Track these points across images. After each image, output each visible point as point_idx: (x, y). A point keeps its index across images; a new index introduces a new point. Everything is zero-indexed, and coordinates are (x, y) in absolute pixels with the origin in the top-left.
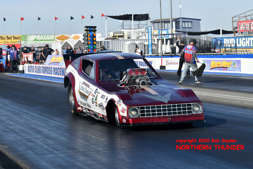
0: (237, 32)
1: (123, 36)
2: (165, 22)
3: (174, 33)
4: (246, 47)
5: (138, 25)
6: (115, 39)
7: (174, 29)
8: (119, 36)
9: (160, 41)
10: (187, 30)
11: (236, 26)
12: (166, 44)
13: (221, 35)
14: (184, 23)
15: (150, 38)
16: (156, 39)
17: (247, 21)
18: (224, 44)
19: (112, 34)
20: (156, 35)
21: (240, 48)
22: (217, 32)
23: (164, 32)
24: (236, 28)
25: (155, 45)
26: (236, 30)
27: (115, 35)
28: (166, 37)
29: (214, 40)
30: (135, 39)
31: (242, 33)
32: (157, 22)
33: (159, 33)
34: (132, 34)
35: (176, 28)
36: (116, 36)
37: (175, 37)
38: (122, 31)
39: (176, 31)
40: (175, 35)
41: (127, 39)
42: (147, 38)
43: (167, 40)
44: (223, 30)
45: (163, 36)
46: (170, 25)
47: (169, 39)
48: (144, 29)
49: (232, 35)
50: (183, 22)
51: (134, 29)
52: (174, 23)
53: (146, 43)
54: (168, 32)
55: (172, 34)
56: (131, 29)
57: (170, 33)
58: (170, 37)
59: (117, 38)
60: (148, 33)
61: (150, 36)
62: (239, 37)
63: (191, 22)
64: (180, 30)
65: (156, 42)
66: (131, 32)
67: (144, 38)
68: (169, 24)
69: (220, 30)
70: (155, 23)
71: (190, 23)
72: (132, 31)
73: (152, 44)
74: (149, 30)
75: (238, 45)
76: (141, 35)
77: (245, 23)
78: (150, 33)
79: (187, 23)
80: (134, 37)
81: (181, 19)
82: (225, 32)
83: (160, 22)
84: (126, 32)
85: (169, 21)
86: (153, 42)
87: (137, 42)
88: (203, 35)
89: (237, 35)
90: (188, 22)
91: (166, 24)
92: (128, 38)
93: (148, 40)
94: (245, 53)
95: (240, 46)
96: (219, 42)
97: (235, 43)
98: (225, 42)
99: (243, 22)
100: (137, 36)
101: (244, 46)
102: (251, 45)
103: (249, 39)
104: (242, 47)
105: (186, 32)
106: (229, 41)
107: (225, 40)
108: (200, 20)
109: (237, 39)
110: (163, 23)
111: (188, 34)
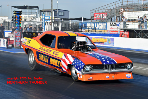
0: (93, 19)
5: (31, 13)
11: (93, 16)
13: (83, 21)
14: (59, 13)
17: (100, 13)
22: (80, 19)
24: (93, 17)
26: (93, 18)
30: (29, 21)
31: (97, 20)
32: (43, 11)
34: (28, 18)
39: (55, 17)
40: (54, 20)
41: (24, 21)
46: (50, 13)
50: (59, 12)
52: (54, 12)
54: (49, 18)
55: (52, 19)
58: (51, 21)
63: (64, 12)
64: (57, 17)
67: (34, 21)
69: (82, 18)
70: (41, 11)
76: (33, 19)
77: (99, 14)
79: (61, 13)
80: (28, 20)
81: (58, 10)
82: (85, 19)
85: (51, 11)
87: (32, 23)
95: (98, 28)
96: (84, 25)
97: (94, 26)
98: (87, 26)
99: (98, 13)
100: (30, 20)
101: (100, 28)
102: (105, 28)
103: (103, 24)
104: (99, 29)
105: (62, 18)
106: (90, 25)
107: (87, 24)
108: (69, 11)
109: (96, 24)
110: (47, 12)
111: (63, 20)
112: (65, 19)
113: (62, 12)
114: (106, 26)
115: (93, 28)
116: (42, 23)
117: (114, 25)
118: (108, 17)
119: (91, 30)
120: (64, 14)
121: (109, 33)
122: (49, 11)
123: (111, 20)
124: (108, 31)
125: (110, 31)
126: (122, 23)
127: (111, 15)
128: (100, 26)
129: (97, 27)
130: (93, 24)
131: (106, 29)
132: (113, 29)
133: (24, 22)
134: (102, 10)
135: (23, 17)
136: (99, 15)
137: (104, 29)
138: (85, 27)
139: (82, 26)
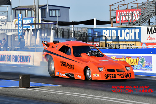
0: (115, 22)
7: (40, 18)
11: (114, 16)
13: (95, 26)
15: (21, 27)
17: (127, 10)
18: (102, 36)
22: (91, 22)
23: (28, 21)
24: (115, 18)
29: (91, 32)
31: (121, 24)
32: (19, 10)
39: (42, 20)
40: (40, 25)
44: (97, 21)
50: (50, 10)
54: (32, 21)
63: (59, 10)
64: (47, 19)
67: (4, 27)
69: (93, 20)
70: (17, 10)
77: (125, 12)
78: (20, 22)
79: (54, 12)
82: (99, 23)
83: (22, 9)
91: (30, 12)
95: (123, 39)
96: (97, 33)
97: (115, 35)
98: (104, 34)
99: (123, 11)
101: (127, 39)
102: (137, 38)
104: (125, 40)
106: (108, 33)
107: (104, 31)
108: (69, 8)
109: (119, 31)
110: (27, 10)
111: (58, 25)
112: (61, 24)
113: (55, 10)
114: (139, 33)
115: (114, 38)
116: (18, 32)
117: (154, 32)
118: (143, 17)
119: (110, 42)
120: (60, 13)
122: (30, 9)
123: (149, 23)
124: (142, 43)
125: (147, 44)
127: (148, 14)
128: (128, 35)
129: (121, 36)
130: (114, 31)
131: (139, 41)
132: (152, 39)
134: (132, 5)
137: (136, 41)
138: (100, 36)
139: (93, 35)
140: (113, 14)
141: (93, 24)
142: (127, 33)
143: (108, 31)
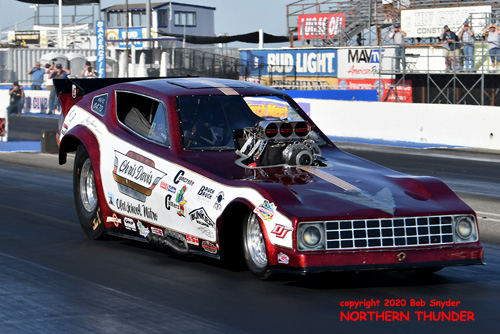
0: (296, 39)
1: (36, 42)
2: (133, 12)
3: (155, 36)
4: (316, 73)
5: (73, 17)
6: (18, 46)
7: (155, 28)
8: (29, 41)
9: (123, 55)
10: (185, 32)
11: (296, 26)
12: (137, 61)
13: (261, 46)
14: (177, 15)
15: (101, 47)
16: (112, 48)
17: (319, 15)
18: (267, 65)
19: (11, 36)
20: (114, 42)
21: (303, 75)
22: (252, 38)
23: (133, 35)
24: (296, 30)
25: (111, 63)
26: (295, 34)
27: (19, 37)
28: (137, 46)
29: (245, 57)
30: (65, 47)
31: (308, 41)
32: (116, 12)
33: (120, 35)
34: (59, 36)
35: (159, 27)
36: (21, 41)
37: (156, 45)
38: (36, 28)
39: (160, 33)
40: (156, 43)
41: (46, 47)
42: (94, 47)
43: (138, 53)
44: (265, 35)
45: (130, 43)
46: (145, 18)
47: (143, 51)
48: (85, 27)
49: (285, 46)
50: (176, 12)
51: (64, 25)
52: (155, 14)
53: (92, 59)
54: (140, 34)
55: (150, 40)
56: (55, 25)
57: (145, 37)
58: (145, 45)
59: (24, 44)
60: (97, 35)
61: (100, 41)
62: (302, 51)
63: (194, 13)
64: (169, 30)
65: (113, 56)
66: (56, 32)
67: (85, 46)
68: (143, 16)
69: (257, 33)
70: (111, 12)
71: (190, 16)
72: (59, 29)
73: (105, 61)
74: (98, 28)
75: (299, 70)
76: (78, 38)
77: (315, 19)
78: (100, 36)
79: (183, 16)
80: (62, 43)
81: (170, 6)
82: (268, 39)
83: (122, 11)
84: (44, 32)
85: (144, 10)
86: (107, 57)
87: (70, 56)
88: (220, 45)
89: (297, 45)
90: (186, 12)
91: (136, 17)
92: (50, 46)
93: (96, 51)
94: (316, 87)
95: (305, 71)
96: (256, 60)
97: (292, 63)
98: (269, 62)
99: (311, 16)
100: (69, 42)
101: (312, 71)
102: (330, 70)
103: (324, 55)
104: (308, 74)
105: (182, 36)
106: (279, 60)
107: (270, 56)
108: (214, 9)
109: (298, 55)
110: (130, 14)
111: (186, 41)
112: (192, 40)
114: (335, 61)
115: (289, 70)
117: (361, 59)
118: (348, 29)
119: (280, 78)
120: (195, 18)
121: (343, 87)
122: (139, 11)
123: (360, 42)
124: (340, 80)
125: (348, 81)
126: (391, 52)
127: (357, 23)
128: (314, 63)
129: (302, 65)
130: (289, 56)
131: (334, 75)
132: (357, 71)
133: (45, 50)
134: (331, 5)
135: (41, 34)
136: (317, 21)
137: (327, 75)
138: (263, 65)
139: (250, 62)
140: (294, 23)
141: (258, 42)
142: (313, 60)
143: (278, 55)
